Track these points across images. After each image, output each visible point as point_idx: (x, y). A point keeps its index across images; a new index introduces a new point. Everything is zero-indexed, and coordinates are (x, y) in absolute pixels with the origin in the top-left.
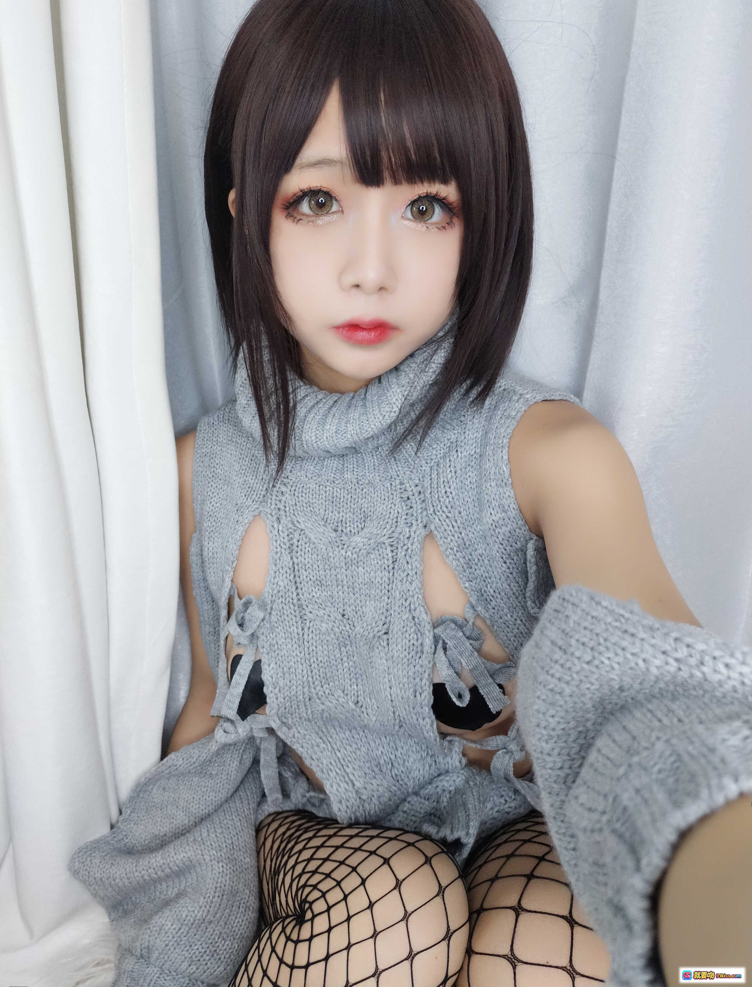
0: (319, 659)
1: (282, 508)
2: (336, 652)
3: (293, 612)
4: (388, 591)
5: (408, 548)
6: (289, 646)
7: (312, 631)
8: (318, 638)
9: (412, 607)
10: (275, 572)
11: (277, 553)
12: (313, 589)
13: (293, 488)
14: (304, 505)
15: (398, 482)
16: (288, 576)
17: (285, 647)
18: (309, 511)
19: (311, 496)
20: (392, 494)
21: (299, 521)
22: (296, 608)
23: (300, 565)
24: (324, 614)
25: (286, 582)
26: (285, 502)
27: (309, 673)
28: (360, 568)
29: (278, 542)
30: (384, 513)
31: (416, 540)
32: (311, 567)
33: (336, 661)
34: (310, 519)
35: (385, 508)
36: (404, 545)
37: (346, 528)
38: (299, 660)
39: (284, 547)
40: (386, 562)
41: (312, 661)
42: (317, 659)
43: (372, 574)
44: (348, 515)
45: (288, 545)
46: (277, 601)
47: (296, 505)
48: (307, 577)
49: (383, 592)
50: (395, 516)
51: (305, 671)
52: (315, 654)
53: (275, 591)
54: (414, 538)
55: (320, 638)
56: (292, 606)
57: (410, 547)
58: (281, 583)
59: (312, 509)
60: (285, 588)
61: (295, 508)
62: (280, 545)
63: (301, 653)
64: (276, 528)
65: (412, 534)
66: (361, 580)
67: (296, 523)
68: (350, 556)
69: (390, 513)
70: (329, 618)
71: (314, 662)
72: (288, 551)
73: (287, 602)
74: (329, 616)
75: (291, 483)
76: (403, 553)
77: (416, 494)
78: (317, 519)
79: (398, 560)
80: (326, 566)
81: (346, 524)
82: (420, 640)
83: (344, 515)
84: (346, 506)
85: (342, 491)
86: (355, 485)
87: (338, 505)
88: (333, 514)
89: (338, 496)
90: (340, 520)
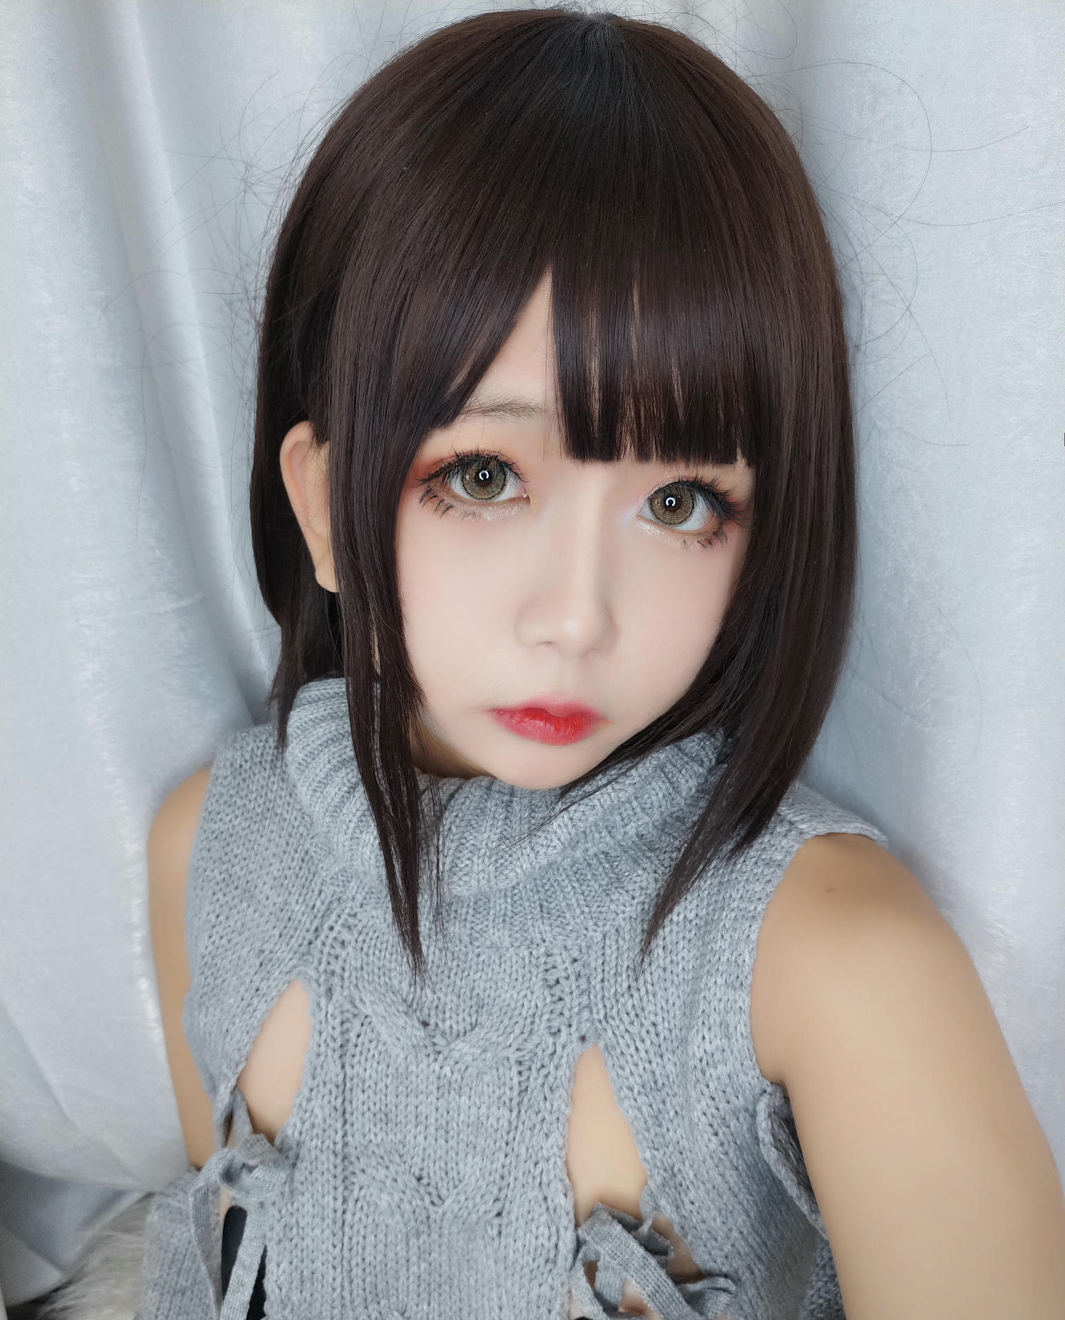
0: (367, 1260)
1: (338, 971)
2: (399, 1247)
3: (331, 1167)
4: (507, 1144)
5: (549, 1072)
6: (317, 1232)
7: (362, 1208)
8: (370, 1220)
9: (545, 1179)
10: (311, 1090)
11: (318, 1055)
12: (372, 1127)
13: (361, 938)
14: (376, 971)
15: (542, 950)
16: (333, 1099)
17: (310, 1231)
18: (382, 983)
19: (388, 956)
20: (530, 972)
21: (364, 999)
22: (339, 1161)
23: (355, 1080)
24: (387, 1177)
25: (327, 1111)
26: (345, 961)
27: (346, 1285)
28: (463, 1098)
29: (324, 1035)
30: (513, 1005)
31: (564, 1060)
32: (373, 1086)
33: (397, 1263)
34: (383, 998)
35: (515, 996)
36: (543, 1066)
37: (444, 1021)
38: (331, 1259)
39: (332, 1045)
40: (508, 1091)
41: (354, 1263)
42: (364, 1260)
43: (483, 1109)
44: (449, 998)
45: (339, 1042)
46: (308, 1143)
47: (362, 968)
48: (363, 1104)
49: (498, 1144)
50: (531, 1012)
51: (339, 1280)
52: (360, 1251)
53: (307, 1125)
54: (562, 1057)
55: (374, 1220)
56: (332, 1157)
57: (553, 1072)
58: (317, 1111)
59: (387, 980)
60: (325, 1121)
61: (359, 974)
62: (325, 1041)
63: (334, 1246)
64: (324, 1008)
65: (559, 1049)
66: (462, 1117)
67: (358, 1002)
68: (449, 1074)
69: (523, 1005)
70: (395, 1185)
71: (357, 1265)
72: (337, 1055)
73: (324, 1148)
74: (395, 1180)
75: (360, 927)
76: (540, 1081)
77: (573, 978)
78: (394, 999)
79: (529, 1090)
80: (401, 1088)
81: (444, 1012)
82: (554, 1239)
83: (442, 996)
84: (446, 981)
85: (443, 952)
86: (466, 946)
87: (433, 978)
88: (424, 993)
89: (436, 962)
90: (435, 1004)
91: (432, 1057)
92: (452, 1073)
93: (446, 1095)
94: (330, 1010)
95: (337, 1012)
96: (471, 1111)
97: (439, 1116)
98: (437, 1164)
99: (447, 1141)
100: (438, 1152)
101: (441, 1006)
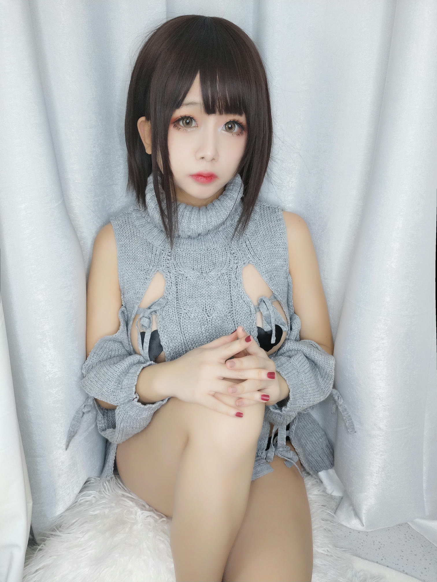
3: (173, 311)
7: (185, 319)
11: (169, 286)
12: (187, 299)
13: (174, 257)
16: (174, 295)
17: (170, 327)
18: (184, 266)
31: (240, 269)
32: (187, 290)
39: (173, 283)
40: (225, 281)
46: (166, 306)
57: (237, 272)
60: (171, 301)
61: (177, 265)
63: (178, 329)
65: (239, 266)
67: (179, 271)
72: (175, 285)
73: (171, 307)
76: (234, 276)
78: (189, 268)
79: (232, 279)
82: (249, 310)
83: (202, 265)
84: (202, 261)
85: (199, 255)
86: (206, 251)
87: (198, 262)
88: (196, 266)
89: (198, 258)
90: (200, 268)
91: (203, 279)
94: (171, 275)
95: (173, 275)
96: (217, 290)
98: (208, 306)
99: (211, 299)
100: (209, 302)
101: (202, 267)
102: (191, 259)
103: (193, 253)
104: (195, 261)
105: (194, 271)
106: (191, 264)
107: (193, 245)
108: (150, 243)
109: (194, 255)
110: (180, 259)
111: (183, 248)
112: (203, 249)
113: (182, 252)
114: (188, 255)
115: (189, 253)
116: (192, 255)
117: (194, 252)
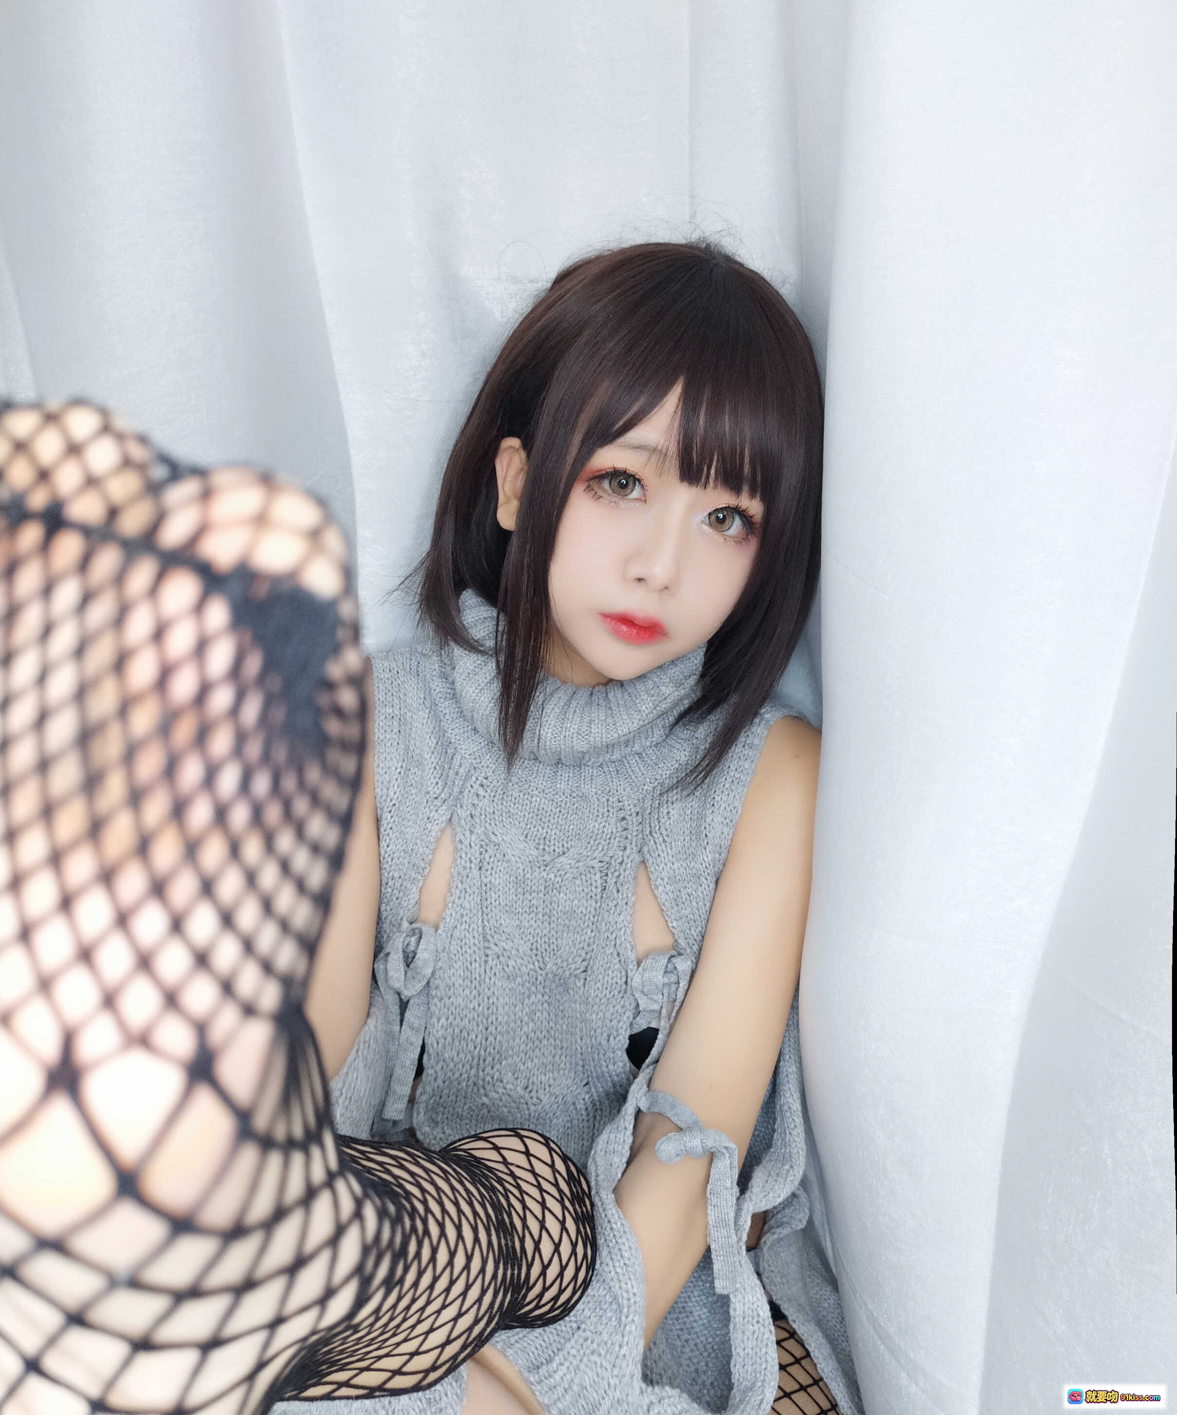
1: (477, 814)
10: (461, 891)
13: (493, 794)
14: (504, 814)
15: (616, 797)
16: (475, 897)
19: (512, 805)
21: (496, 833)
22: (481, 938)
23: (488, 886)
25: (472, 905)
26: (482, 808)
32: (502, 889)
34: (509, 831)
39: (474, 862)
45: (479, 860)
46: (459, 927)
47: (494, 813)
53: (459, 915)
59: (512, 821)
60: (471, 911)
61: (492, 817)
67: (491, 835)
72: (477, 868)
73: (471, 929)
75: (491, 787)
78: (517, 832)
80: (519, 890)
81: (550, 841)
83: (549, 831)
84: (552, 821)
85: (551, 803)
86: (567, 797)
87: (543, 819)
88: (536, 829)
89: (546, 808)
90: (544, 836)
92: (555, 877)
93: (550, 891)
96: (567, 904)
97: (545, 906)
98: (543, 939)
99: (550, 924)
100: (544, 931)
101: (548, 837)
102: (528, 809)
103: (537, 796)
104: (537, 815)
105: (527, 843)
106: (526, 820)
107: (542, 775)
108: (450, 743)
109: (538, 799)
110: (504, 803)
111: (518, 776)
112: (562, 790)
113: (513, 785)
114: (526, 796)
115: (529, 794)
116: (534, 800)
117: (539, 792)
